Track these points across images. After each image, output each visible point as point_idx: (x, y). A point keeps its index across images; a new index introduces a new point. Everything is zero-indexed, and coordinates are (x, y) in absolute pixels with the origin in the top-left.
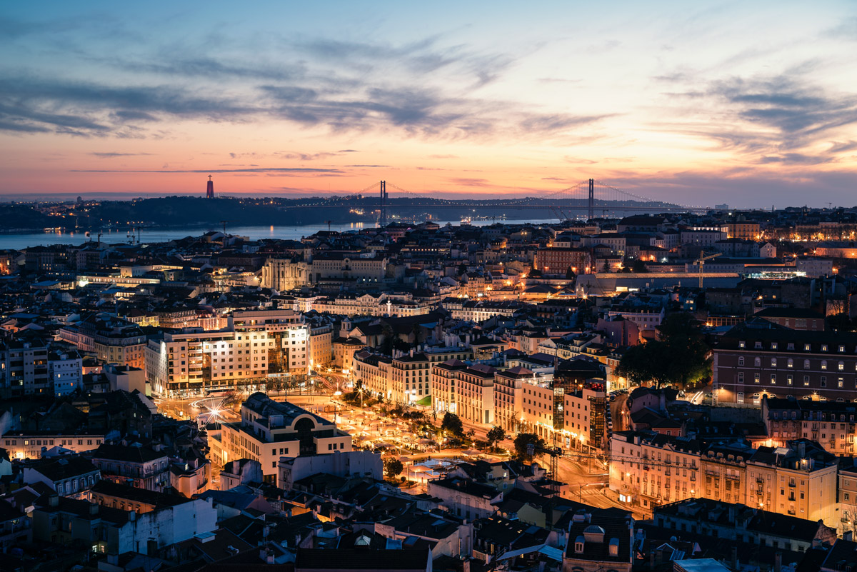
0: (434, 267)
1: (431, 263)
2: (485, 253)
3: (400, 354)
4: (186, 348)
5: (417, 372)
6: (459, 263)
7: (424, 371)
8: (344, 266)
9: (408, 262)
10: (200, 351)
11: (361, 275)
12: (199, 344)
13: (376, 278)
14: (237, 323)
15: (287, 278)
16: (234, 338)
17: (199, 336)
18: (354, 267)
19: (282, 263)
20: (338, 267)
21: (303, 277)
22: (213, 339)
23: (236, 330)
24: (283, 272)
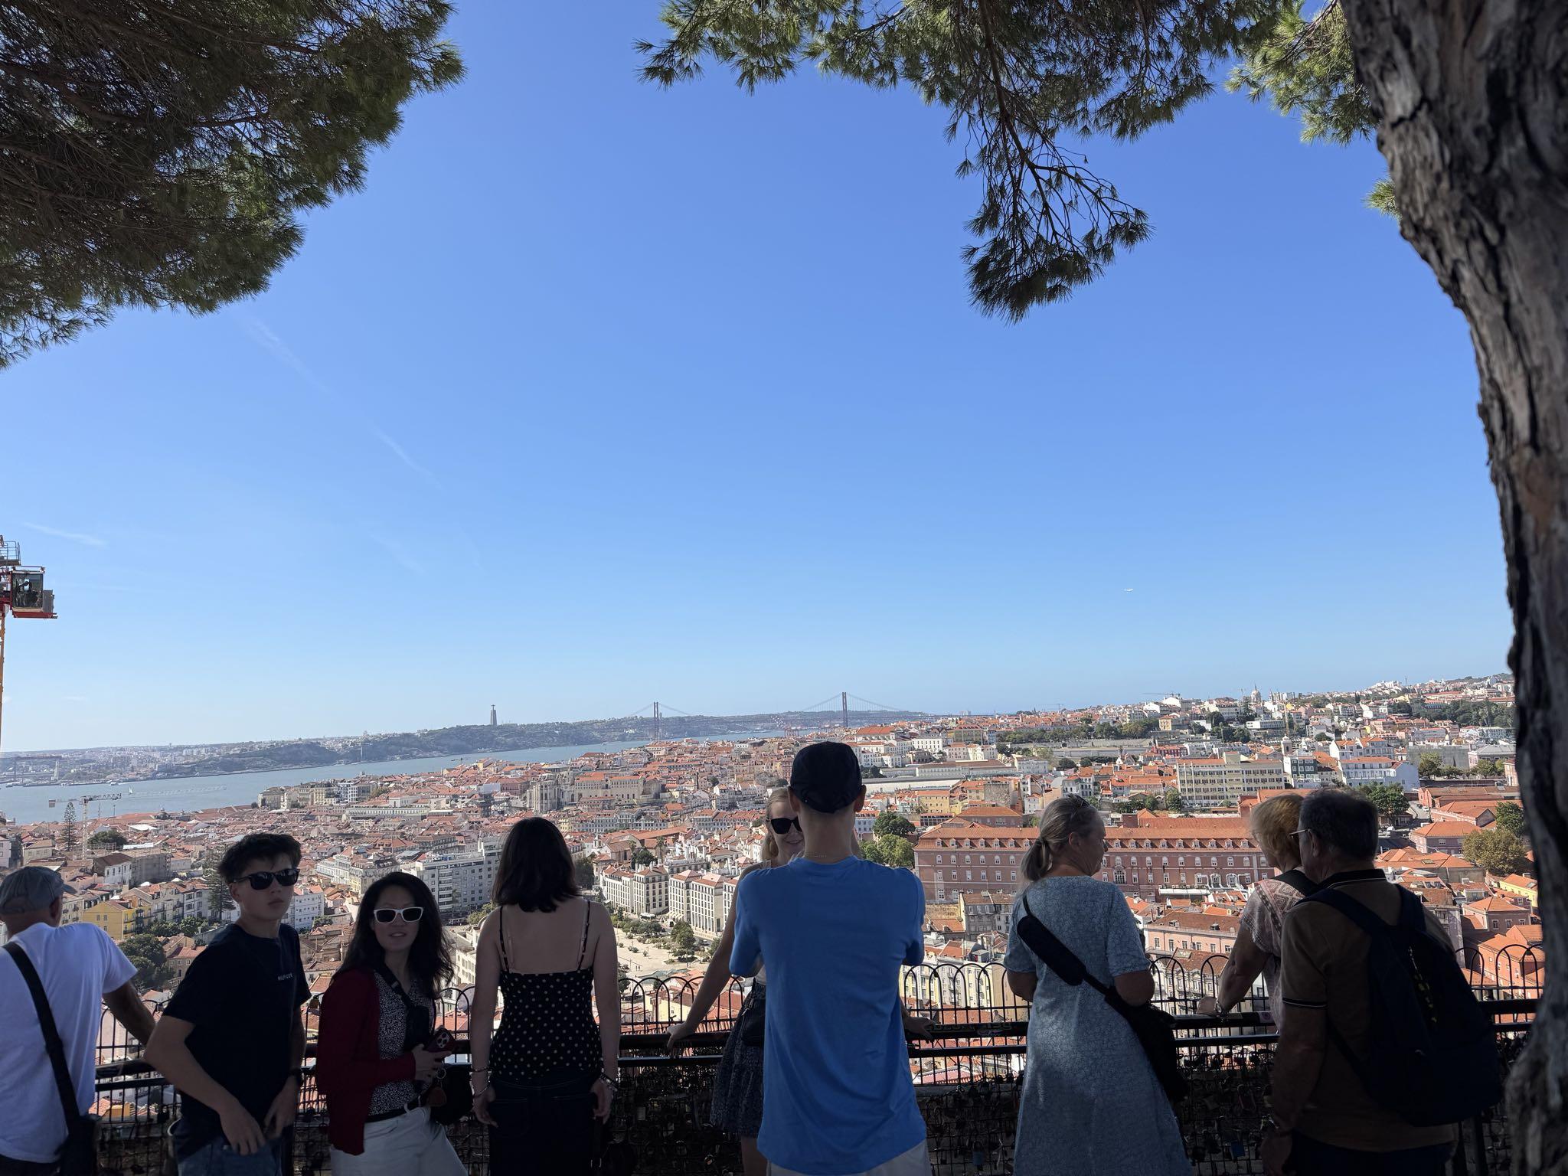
3: (640, 868)
4: (436, 876)
5: (657, 884)
7: (663, 884)
8: (604, 785)
10: (450, 878)
11: (620, 793)
12: (449, 871)
13: (634, 794)
14: (488, 848)
15: (550, 799)
16: (484, 863)
17: (449, 863)
18: (614, 785)
19: (546, 786)
20: (599, 786)
21: (566, 798)
22: (463, 865)
23: (487, 855)
24: (546, 794)
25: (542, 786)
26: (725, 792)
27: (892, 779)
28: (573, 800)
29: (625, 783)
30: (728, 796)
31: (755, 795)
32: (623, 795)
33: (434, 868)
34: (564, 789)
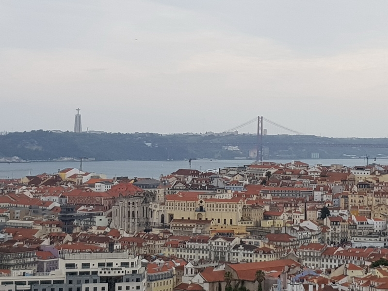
0: (295, 210)
1: (291, 206)
2: (349, 196)
6: (321, 206)
8: (199, 207)
9: (267, 204)
11: (216, 218)
12: (27, 287)
13: (231, 220)
14: (68, 266)
15: (138, 218)
16: (65, 282)
17: (27, 279)
18: (209, 208)
19: (133, 203)
20: (192, 207)
21: (155, 218)
22: (43, 282)
23: (67, 273)
24: (133, 212)
25: (129, 203)
26: (336, 224)
28: (163, 221)
29: (222, 206)
30: (340, 229)
31: (372, 231)
32: (219, 220)
33: (11, 283)
34: (153, 208)
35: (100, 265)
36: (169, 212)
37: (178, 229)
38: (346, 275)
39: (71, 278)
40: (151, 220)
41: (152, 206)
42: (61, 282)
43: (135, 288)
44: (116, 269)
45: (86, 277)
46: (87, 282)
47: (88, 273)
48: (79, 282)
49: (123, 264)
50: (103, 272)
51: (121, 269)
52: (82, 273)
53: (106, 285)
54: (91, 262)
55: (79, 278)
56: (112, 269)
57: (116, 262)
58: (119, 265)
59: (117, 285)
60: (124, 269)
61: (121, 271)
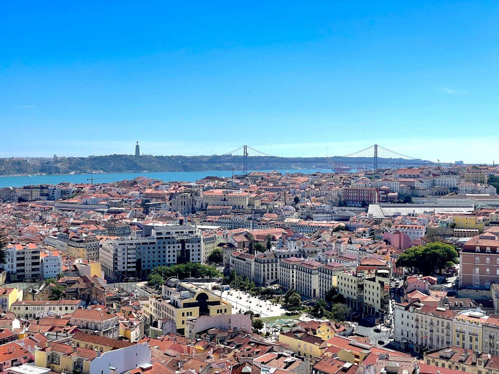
2: (310, 191)
3: (260, 253)
4: (126, 249)
6: (294, 197)
8: (223, 198)
10: (135, 251)
11: (233, 204)
12: (134, 246)
13: (242, 206)
14: (158, 234)
15: (187, 205)
16: (156, 243)
17: (134, 242)
18: (229, 199)
19: (184, 197)
20: (219, 199)
21: (197, 205)
22: (143, 244)
23: (158, 238)
24: (184, 202)
25: (182, 197)
26: (304, 207)
27: (421, 205)
28: (202, 206)
29: (237, 198)
30: (306, 210)
31: (324, 211)
32: (235, 206)
33: (125, 244)
34: (196, 199)
35: (176, 233)
36: (205, 201)
37: (212, 212)
38: (321, 237)
39: (159, 240)
40: (195, 206)
41: (196, 198)
42: (154, 243)
43: (197, 246)
44: (186, 235)
45: (168, 240)
46: (169, 243)
47: (169, 238)
48: (164, 243)
49: (189, 232)
50: (178, 237)
51: (189, 235)
52: (165, 238)
53: (180, 245)
54: (171, 231)
55: (164, 241)
56: (184, 235)
57: (186, 231)
58: (188, 232)
59: (187, 245)
60: (190, 235)
61: (189, 236)
